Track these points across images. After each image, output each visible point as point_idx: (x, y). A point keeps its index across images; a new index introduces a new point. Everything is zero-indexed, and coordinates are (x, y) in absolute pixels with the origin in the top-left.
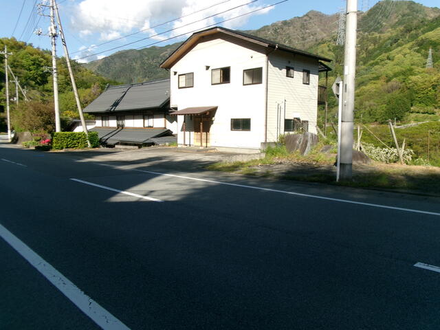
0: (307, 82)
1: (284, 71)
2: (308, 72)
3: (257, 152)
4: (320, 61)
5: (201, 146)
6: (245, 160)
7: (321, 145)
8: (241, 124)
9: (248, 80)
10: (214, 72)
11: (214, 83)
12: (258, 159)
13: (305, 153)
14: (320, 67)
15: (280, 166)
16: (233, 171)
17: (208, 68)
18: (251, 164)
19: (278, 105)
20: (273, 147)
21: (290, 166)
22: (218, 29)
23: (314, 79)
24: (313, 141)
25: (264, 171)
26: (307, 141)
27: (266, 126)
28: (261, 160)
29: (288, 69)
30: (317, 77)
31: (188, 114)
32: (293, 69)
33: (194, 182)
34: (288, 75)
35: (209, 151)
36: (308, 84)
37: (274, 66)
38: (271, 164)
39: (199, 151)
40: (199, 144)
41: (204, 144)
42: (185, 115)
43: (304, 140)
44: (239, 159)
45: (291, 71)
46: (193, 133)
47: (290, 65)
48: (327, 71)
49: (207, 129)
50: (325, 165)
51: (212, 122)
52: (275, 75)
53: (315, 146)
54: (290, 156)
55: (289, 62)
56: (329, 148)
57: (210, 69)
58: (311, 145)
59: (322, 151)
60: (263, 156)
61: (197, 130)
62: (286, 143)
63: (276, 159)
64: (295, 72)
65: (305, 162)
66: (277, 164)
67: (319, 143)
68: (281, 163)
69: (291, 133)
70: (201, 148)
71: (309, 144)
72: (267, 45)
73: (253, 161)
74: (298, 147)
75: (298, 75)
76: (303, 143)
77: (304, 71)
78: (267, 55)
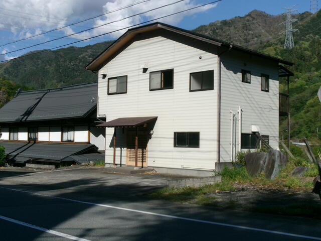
0: (266, 89)
1: (240, 75)
2: (266, 77)
3: (211, 175)
4: (280, 64)
5: (136, 166)
6: (197, 185)
7: (291, 166)
8: (188, 140)
9: (195, 86)
10: (153, 76)
11: (152, 88)
12: (212, 183)
13: (273, 177)
14: (280, 71)
15: (244, 193)
16: (186, 200)
17: (145, 70)
18: (206, 190)
19: (234, 115)
20: (231, 168)
21: (257, 193)
22: (159, 25)
23: (274, 85)
24: (281, 161)
25: (227, 201)
26: (274, 162)
27: (219, 141)
28: (217, 185)
29: (244, 73)
30: (277, 82)
31: (120, 126)
32: (249, 72)
33: (141, 215)
34: (244, 80)
35: (146, 173)
36: (268, 91)
37: (227, 69)
38: (231, 190)
39: (133, 173)
40: (133, 164)
41: (139, 164)
42: (116, 127)
43: (270, 159)
44: (189, 184)
45: (248, 75)
46: (125, 150)
47: (246, 69)
48: (288, 76)
49: (143, 145)
50: (301, 192)
51: (150, 137)
52: (229, 79)
53: (284, 167)
54: (253, 179)
55: (245, 65)
56: (302, 170)
57: (148, 72)
58: (279, 165)
59: (293, 174)
60: (219, 179)
61: (130, 146)
62: (246, 163)
63: (236, 185)
64: (252, 76)
65: (273, 188)
66: (239, 190)
67: (289, 164)
68: (243, 190)
69: (253, 150)
70: (135, 169)
71: (276, 165)
72: (219, 44)
73: (207, 186)
74: (262, 169)
75: (256, 81)
76: (269, 163)
77: (262, 75)
78: (219, 56)
